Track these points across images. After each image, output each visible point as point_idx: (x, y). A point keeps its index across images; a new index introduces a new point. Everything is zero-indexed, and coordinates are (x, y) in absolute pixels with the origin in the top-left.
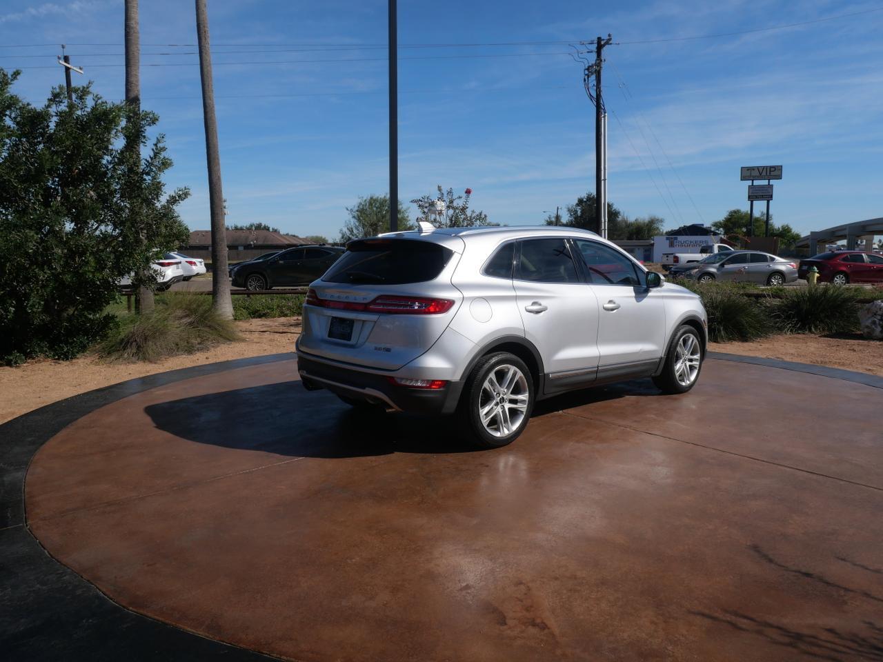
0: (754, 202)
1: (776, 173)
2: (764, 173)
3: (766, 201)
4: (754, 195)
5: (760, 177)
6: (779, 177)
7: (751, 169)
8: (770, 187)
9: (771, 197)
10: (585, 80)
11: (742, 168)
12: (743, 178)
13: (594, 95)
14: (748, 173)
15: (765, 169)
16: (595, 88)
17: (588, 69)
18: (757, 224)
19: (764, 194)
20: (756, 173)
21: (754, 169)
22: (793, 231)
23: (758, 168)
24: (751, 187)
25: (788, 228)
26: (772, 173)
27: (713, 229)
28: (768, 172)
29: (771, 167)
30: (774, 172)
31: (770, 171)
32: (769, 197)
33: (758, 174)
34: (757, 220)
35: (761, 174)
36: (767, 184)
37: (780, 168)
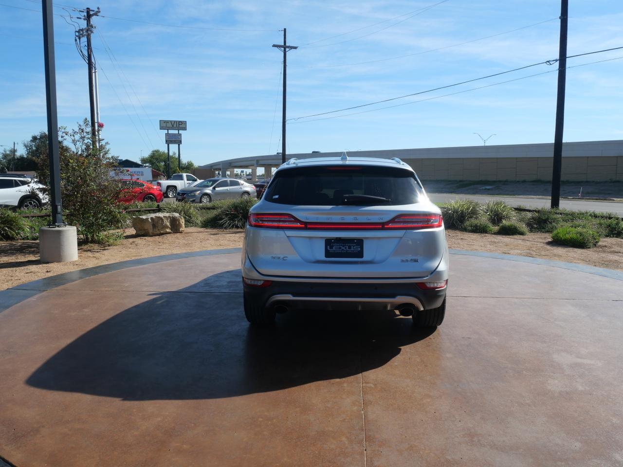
0: (170, 145)
1: (183, 126)
2: (175, 126)
3: (177, 145)
4: (170, 140)
5: (173, 128)
6: (185, 129)
7: (166, 122)
8: (180, 135)
9: (181, 142)
10: (76, 40)
11: (160, 121)
12: (162, 128)
13: (86, 54)
14: (164, 125)
15: (175, 123)
16: (86, 48)
17: (78, 32)
18: (172, 160)
19: (177, 140)
20: (169, 125)
21: (168, 122)
22: (194, 165)
23: (171, 121)
24: (167, 135)
25: (192, 163)
27: (139, 162)
28: (178, 126)
29: (179, 122)
30: (181, 125)
31: (179, 124)
32: (179, 142)
33: (171, 126)
34: (172, 157)
35: (173, 126)
36: (177, 133)
37: (184, 123)
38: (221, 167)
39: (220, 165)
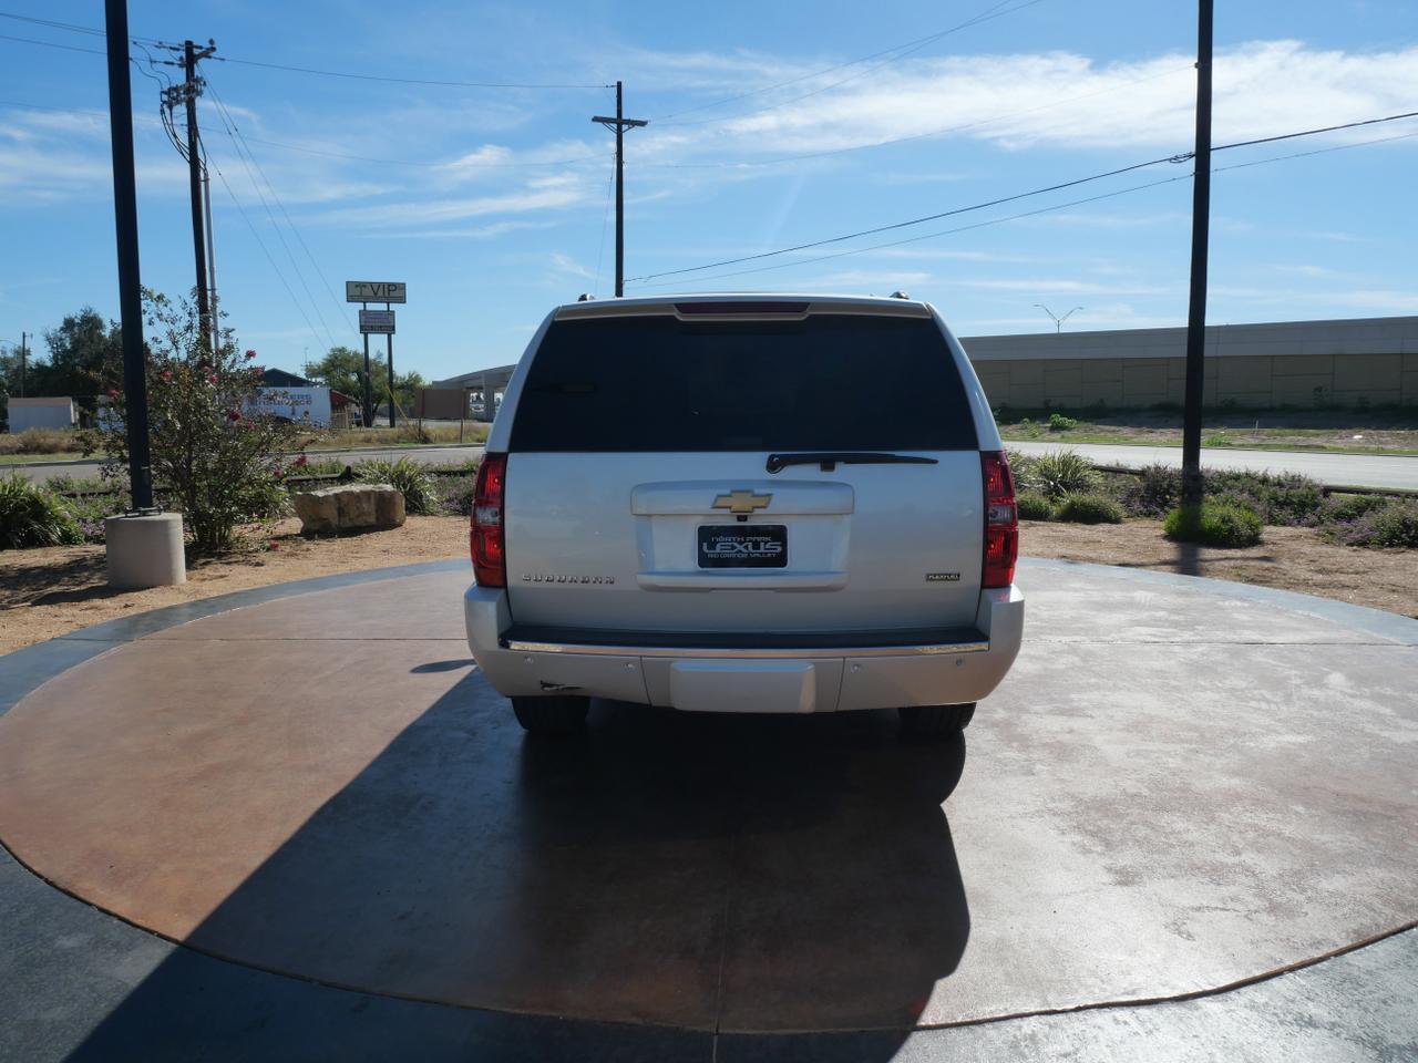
0: (369, 336)
1: (397, 293)
2: (380, 293)
3: (386, 336)
4: (371, 325)
5: (376, 299)
6: (402, 300)
7: (361, 285)
8: (391, 314)
9: (393, 329)
10: (162, 112)
11: (347, 283)
12: (351, 299)
13: (184, 139)
14: (357, 292)
15: (381, 287)
16: (186, 129)
17: (168, 93)
18: (375, 369)
19: (384, 325)
20: (368, 292)
21: (365, 286)
23: (371, 284)
24: (363, 313)
26: (392, 294)
27: (302, 375)
28: (386, 294)
29: (390, 285)
30: (394, 292)
31: (389, 291)
32: (390, 330)
33: (372, 294)
34: (374, 364)
35: (376, 294)
36: (386, 309)
37: (402, 287)
38: (482, 382)
39: (480, 377)
